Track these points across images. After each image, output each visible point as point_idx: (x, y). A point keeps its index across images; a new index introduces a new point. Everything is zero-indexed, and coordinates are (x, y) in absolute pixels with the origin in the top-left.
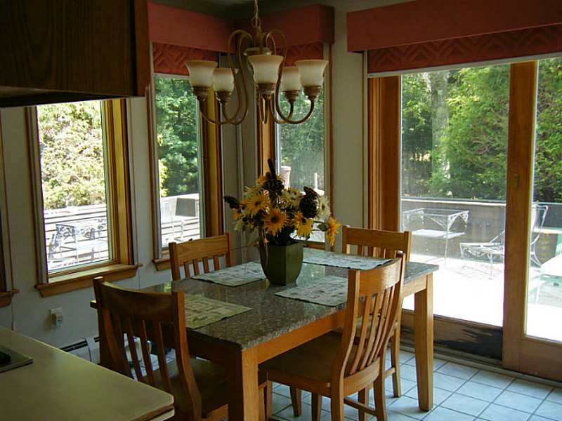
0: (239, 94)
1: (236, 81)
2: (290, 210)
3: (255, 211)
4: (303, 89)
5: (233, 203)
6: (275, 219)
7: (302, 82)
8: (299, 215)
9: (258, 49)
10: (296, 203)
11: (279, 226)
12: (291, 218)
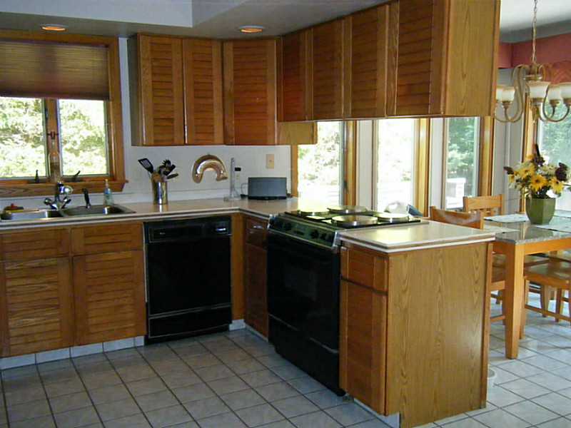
0: (518, 102)
1: (516, 94)
2: (548, 176)
3: (525, 176)
4: (562, 99)
5: (510, 171)
6: (537, 181)
7: (562, 94)
8: (554, 179)
9: (533, 76)
10: (553, 172)
11: (540, 185)
12: (548, 181)
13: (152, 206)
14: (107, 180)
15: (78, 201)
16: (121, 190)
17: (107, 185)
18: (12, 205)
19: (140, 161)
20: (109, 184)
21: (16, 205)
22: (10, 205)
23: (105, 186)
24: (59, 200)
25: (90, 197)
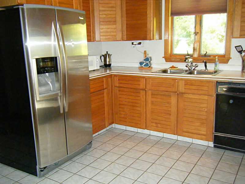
13: (240, 73)
14: (217, 57)
15: (201, 67)
16: (227, 63)
17: (217, 60)
18: (173, 66)
19: (236, 47)
20: (218, 59)
21: (174, 66)
22: (172, 66)
23: (215, 60)
24: (193, 65)
25: (207, 65)
